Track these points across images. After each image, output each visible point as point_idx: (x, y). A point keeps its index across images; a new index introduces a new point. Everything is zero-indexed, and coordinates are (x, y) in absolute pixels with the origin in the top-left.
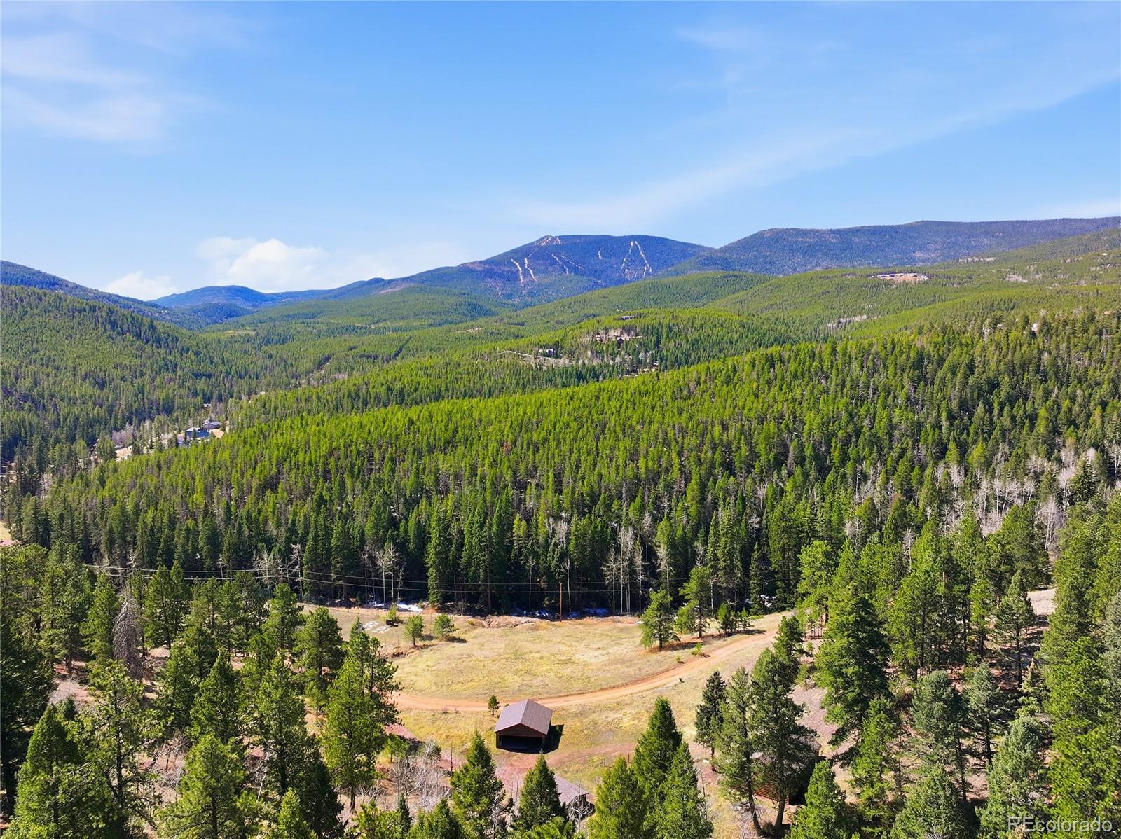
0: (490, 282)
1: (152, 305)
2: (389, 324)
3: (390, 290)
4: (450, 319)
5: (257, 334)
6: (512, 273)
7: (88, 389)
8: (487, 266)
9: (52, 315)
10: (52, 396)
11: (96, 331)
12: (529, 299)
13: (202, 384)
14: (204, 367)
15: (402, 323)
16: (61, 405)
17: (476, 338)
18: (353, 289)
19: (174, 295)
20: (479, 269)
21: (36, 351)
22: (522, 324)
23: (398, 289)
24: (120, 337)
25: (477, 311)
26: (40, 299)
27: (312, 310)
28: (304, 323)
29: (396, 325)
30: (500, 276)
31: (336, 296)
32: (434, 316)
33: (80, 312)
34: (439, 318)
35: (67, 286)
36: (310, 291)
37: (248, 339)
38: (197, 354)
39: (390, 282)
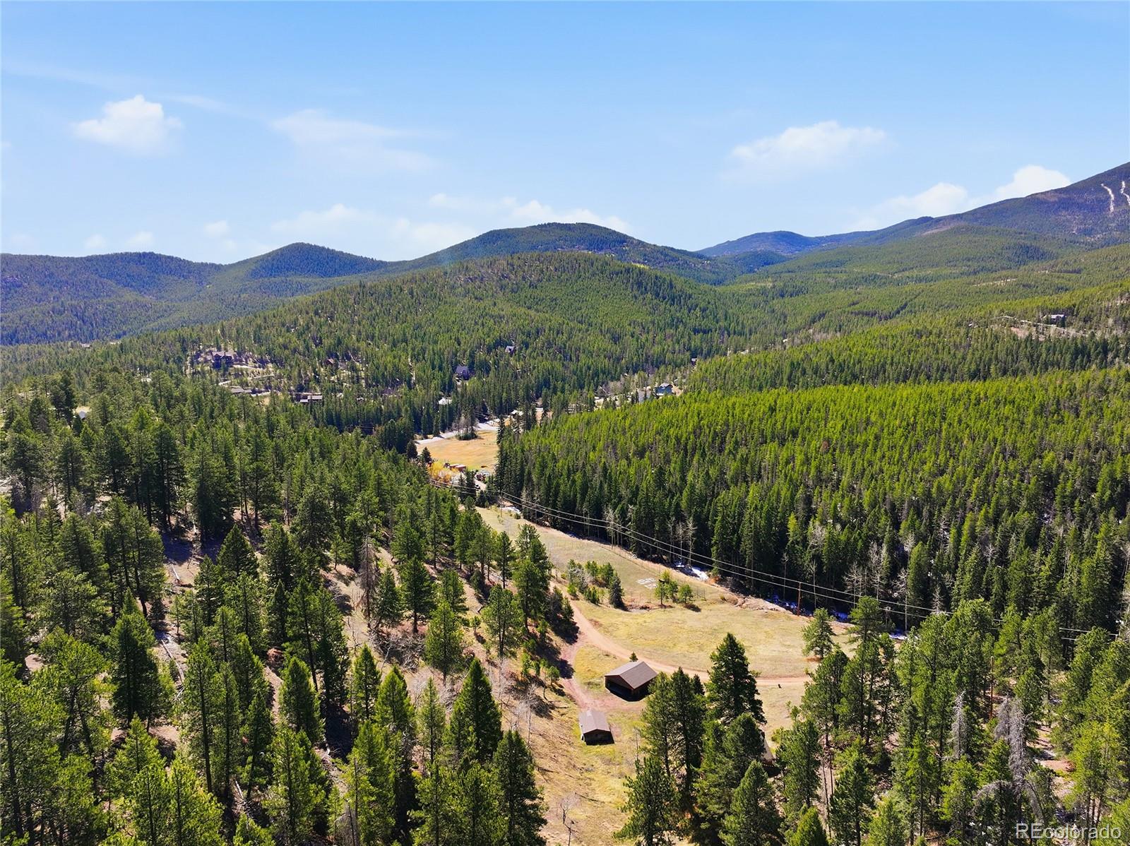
0: (1064, 215)
1: (699, 256)
2: (915, 273)
3: (935, 231)
4: (988, 265)
5: (774, 287)
6: (1099, 201)
7: (606, 344)
8: (1063, 196)
9: (597, 277)
10: (578, 349)
11: (625, 292)
12: (1116, 234)
13: (697, 340)
14: (705, 323)
15: (930, 272)
16: (582, 356)
17: (1002, 292)
18: (897, 230)
19: (728, 242)
20: (1052, 200)
21: (580, 309)
22: (1079, 272)
23: (945, 229)
24: (641, 297)
25: (1030, 253)
26: (592, 264)
27: (840, 257)
28: (826, 272)
29: (923, 274)
30: (1080, 206)
31: (877, 239)
32: (970, 263)
33: (617, 274)
34: (975, 265)
35: (632, 243)
36: (855, 233)
37: (764, 292)
38: (704, 310)
39: (939, 220)
